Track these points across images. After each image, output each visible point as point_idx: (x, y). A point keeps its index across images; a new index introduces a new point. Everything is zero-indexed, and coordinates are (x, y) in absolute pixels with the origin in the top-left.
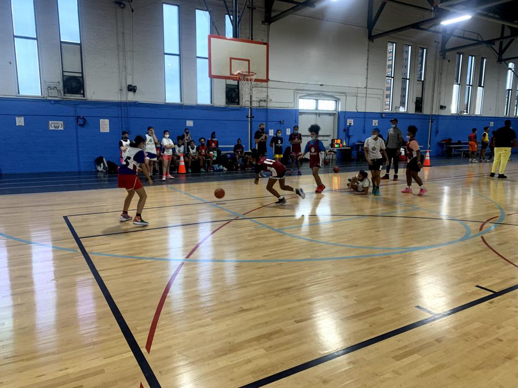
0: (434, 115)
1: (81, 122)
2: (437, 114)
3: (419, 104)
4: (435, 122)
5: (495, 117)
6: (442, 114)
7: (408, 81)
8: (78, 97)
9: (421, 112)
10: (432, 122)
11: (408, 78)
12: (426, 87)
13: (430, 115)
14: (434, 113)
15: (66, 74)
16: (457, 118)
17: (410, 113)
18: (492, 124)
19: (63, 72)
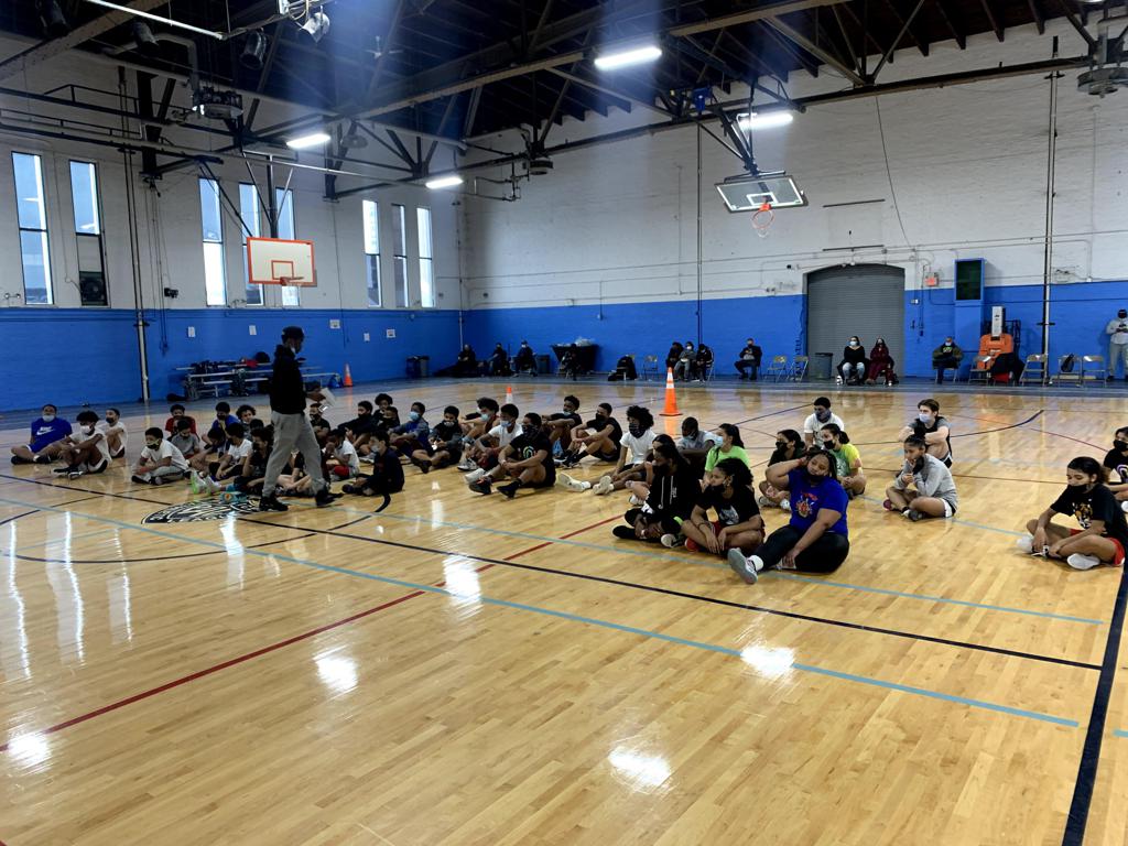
0: (148, 310)
2: (158, 307)
3: (93, 287)
4: (155, 326)
5: (342, 310)
6: (173, 308)
7: (44, 235)
9: (106, 304)
10: (145, 325)
11: (43, 227)
12: (109, 247)
13: (136, 311)
14: (144, 307)
16: (227, 313)
17: (61, 306)
18: (335, 324)
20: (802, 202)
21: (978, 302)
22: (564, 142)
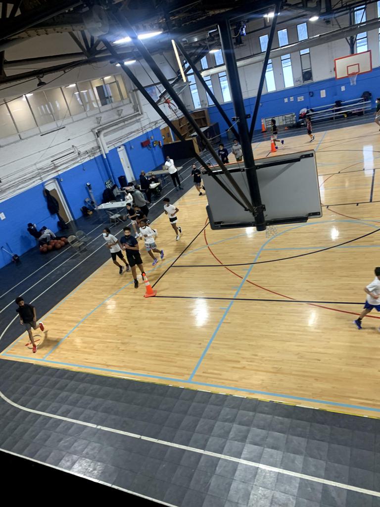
1: (311, 94)
8: (309, 82)
15: (304, 71)
19: (302, 70)
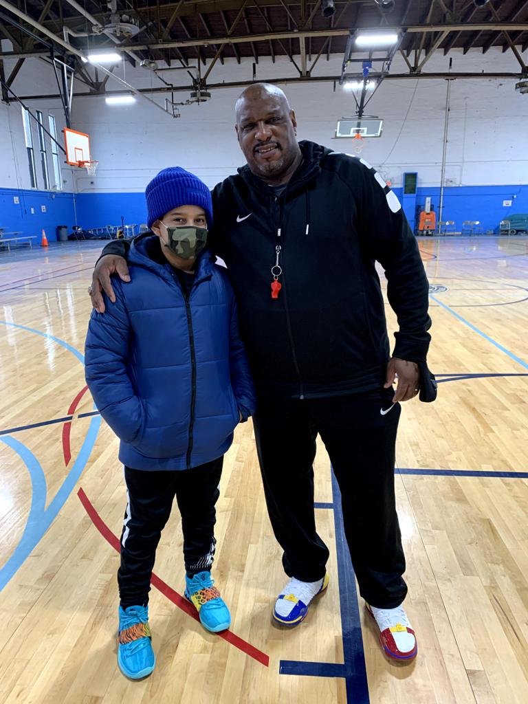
5: (19, 190)
18: (16, 199)
20: (379, 134)
21: (414, 195)
22: (222, 82)
